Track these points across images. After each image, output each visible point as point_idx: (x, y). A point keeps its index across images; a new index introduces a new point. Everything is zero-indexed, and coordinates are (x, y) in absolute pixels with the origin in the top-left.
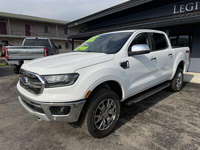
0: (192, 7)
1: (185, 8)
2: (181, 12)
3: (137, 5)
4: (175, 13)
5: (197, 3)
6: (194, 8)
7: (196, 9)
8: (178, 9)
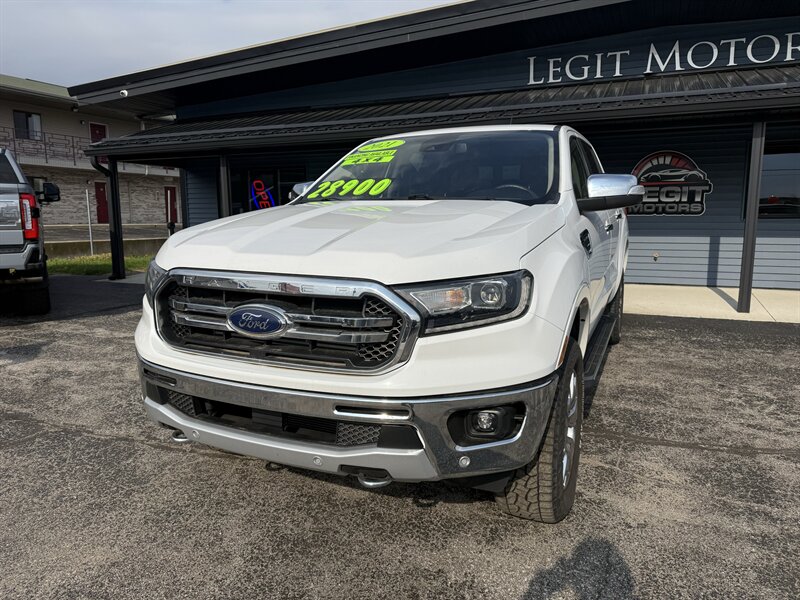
0: (586, 69)
1: (563, 69)
2: (551, 80)
3: (409, 39)
4: (532, 82)
5: (599, 56)
6: (592, 71)
7: (598, 75)
8: (542, 71)
